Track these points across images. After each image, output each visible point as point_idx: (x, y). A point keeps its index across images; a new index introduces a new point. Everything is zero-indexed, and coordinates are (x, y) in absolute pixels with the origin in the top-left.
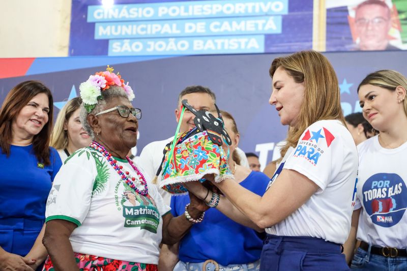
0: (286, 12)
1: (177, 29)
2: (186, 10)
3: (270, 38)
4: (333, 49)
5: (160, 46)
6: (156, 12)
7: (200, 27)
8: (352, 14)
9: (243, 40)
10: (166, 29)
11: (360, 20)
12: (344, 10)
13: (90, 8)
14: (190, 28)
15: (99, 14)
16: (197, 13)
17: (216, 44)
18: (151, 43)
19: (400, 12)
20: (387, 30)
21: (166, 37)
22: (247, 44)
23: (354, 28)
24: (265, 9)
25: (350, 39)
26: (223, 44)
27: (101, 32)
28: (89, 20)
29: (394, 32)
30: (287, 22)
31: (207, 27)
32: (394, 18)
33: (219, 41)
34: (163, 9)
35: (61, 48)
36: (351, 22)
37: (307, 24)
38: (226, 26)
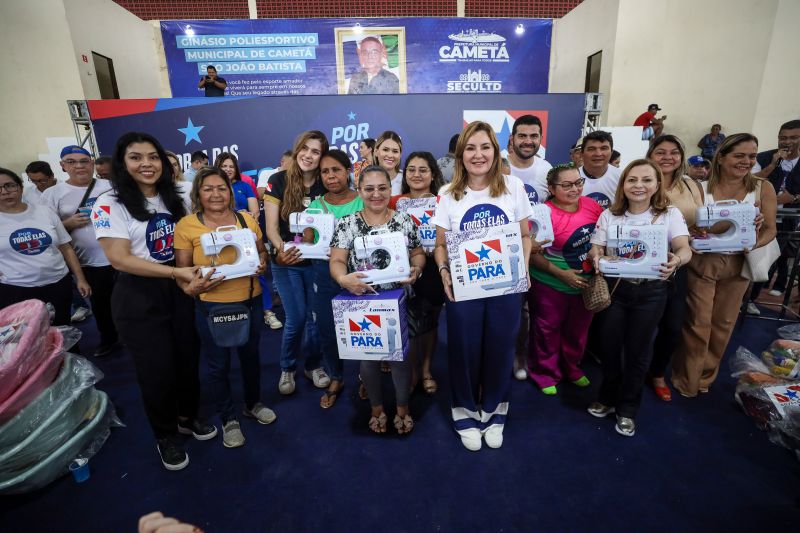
0: (317, 44)
1: (246, 54)
2: (250, 41)
3: (309, 62)
4: (349, 71)
5: (236, 68)
6: (228, 41)
7: (261, 54)
8: (359, 47)
9: (292, 64)
10: (237, 54)
11: (364, 51)
12: (353, 43)
13: (177, 37)
14: (254, 54)
15: (185, 42)
16: (258, 43)
17: (274, 66)
18: (228, 65)
19: (387, 47)
20: (380, 59)
21: (238, 61)
22: (294, 66)
23: (361, 57)
24: (304, 42)
25: (359, 64)
26: (279, 66)
27: (190, 56)
28: (179, 47)
29: (384, 61)
30: (318, 52)
31: (266, 53)
32: (384, 51)
33: (276, 64)
34: (234, 40)
35: (162, 69)
36: (359, 52)
37: (332, 52)
38: (279, 53)
